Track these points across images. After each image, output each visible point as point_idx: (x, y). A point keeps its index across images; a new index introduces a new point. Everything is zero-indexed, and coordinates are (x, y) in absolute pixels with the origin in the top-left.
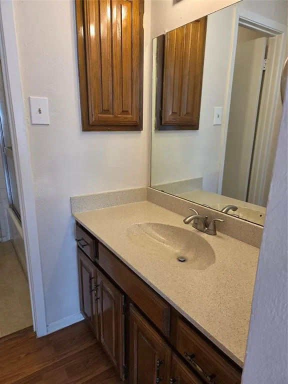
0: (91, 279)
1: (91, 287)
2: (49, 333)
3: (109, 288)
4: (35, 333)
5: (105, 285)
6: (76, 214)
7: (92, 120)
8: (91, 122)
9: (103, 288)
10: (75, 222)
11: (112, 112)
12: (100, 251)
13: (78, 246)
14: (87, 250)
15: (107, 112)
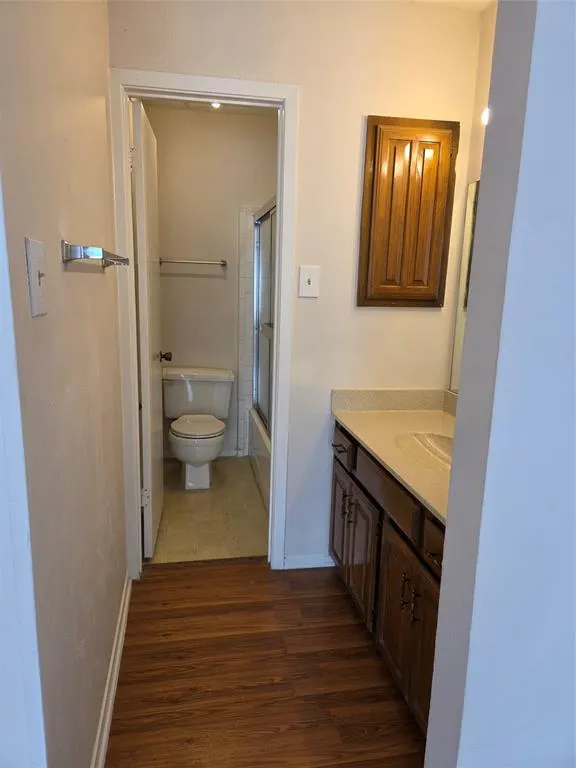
0: (345, 496)
1: (344, 508)
2: (286, 568)
3: (364, 504)
4: (270, 564)
5: (360, 502)
6: (336, 413)
7: (371, 292)
8: (369, 295)
9: (358, 505)
10: (334, 423)
11: (398, 281)
12: (359, 457)
13: (335, 457)
14: (344, 458)
15: (392, 282)
